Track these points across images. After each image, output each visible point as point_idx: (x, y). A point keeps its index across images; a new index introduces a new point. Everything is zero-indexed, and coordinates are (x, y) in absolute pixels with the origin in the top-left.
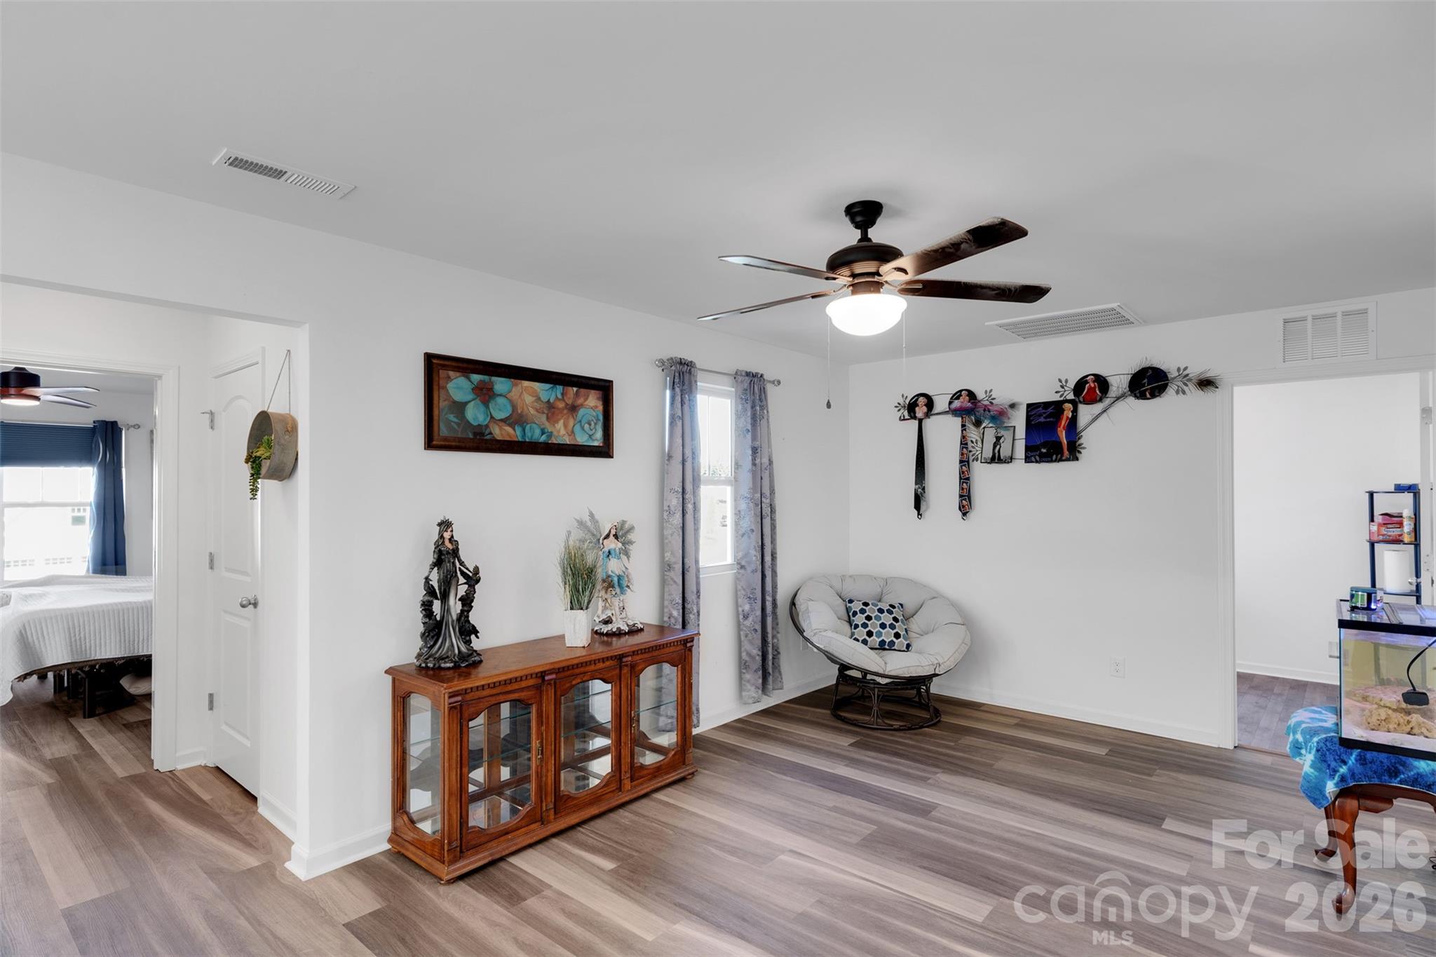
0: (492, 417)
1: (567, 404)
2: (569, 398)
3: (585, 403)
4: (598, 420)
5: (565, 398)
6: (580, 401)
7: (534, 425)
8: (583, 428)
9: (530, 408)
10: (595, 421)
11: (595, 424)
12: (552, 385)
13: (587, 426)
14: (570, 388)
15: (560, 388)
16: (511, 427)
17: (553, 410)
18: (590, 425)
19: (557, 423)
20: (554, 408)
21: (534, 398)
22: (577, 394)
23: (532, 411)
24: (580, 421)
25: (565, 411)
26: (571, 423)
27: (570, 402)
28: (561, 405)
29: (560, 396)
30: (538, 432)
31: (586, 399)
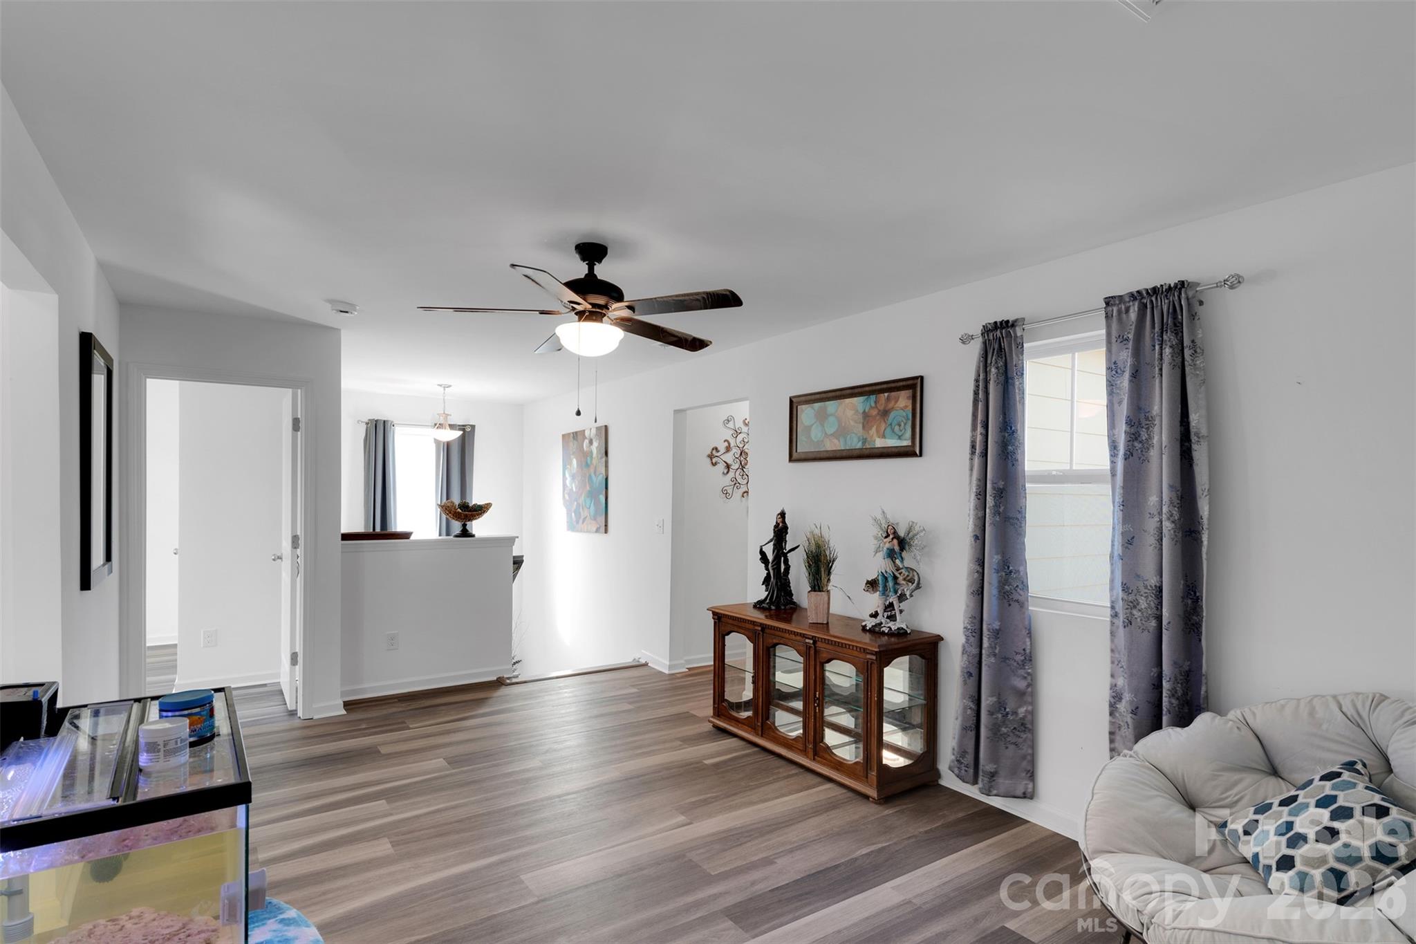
0: (826, 433)
1: (879, 411)
2: (882, 405)
3: (896, 406)
4: (908, 419)
5: (878, 405)
6: (890, 405)
7: (853, 435)
8: (893, 431)
9: (851, 421)
10: (905, 421)
11: (905, 424)
12: (866, 397)
13: (897, 428)
14: (882, 395)
15: (873, 397)
16: (837, 439)
17: (867, 418)
18: (900, 425)
19: (871, 429)
20: (868, 416)
21: (853, 412)
22: (888, 399)
23: (852, 423)
24: (891, 424)
25: (878, 418)
26: (883, 426)
27: (882, 408)
28: (874, 412)
29: (873, 405)
30: (855, 440)
31: (896, 402)
